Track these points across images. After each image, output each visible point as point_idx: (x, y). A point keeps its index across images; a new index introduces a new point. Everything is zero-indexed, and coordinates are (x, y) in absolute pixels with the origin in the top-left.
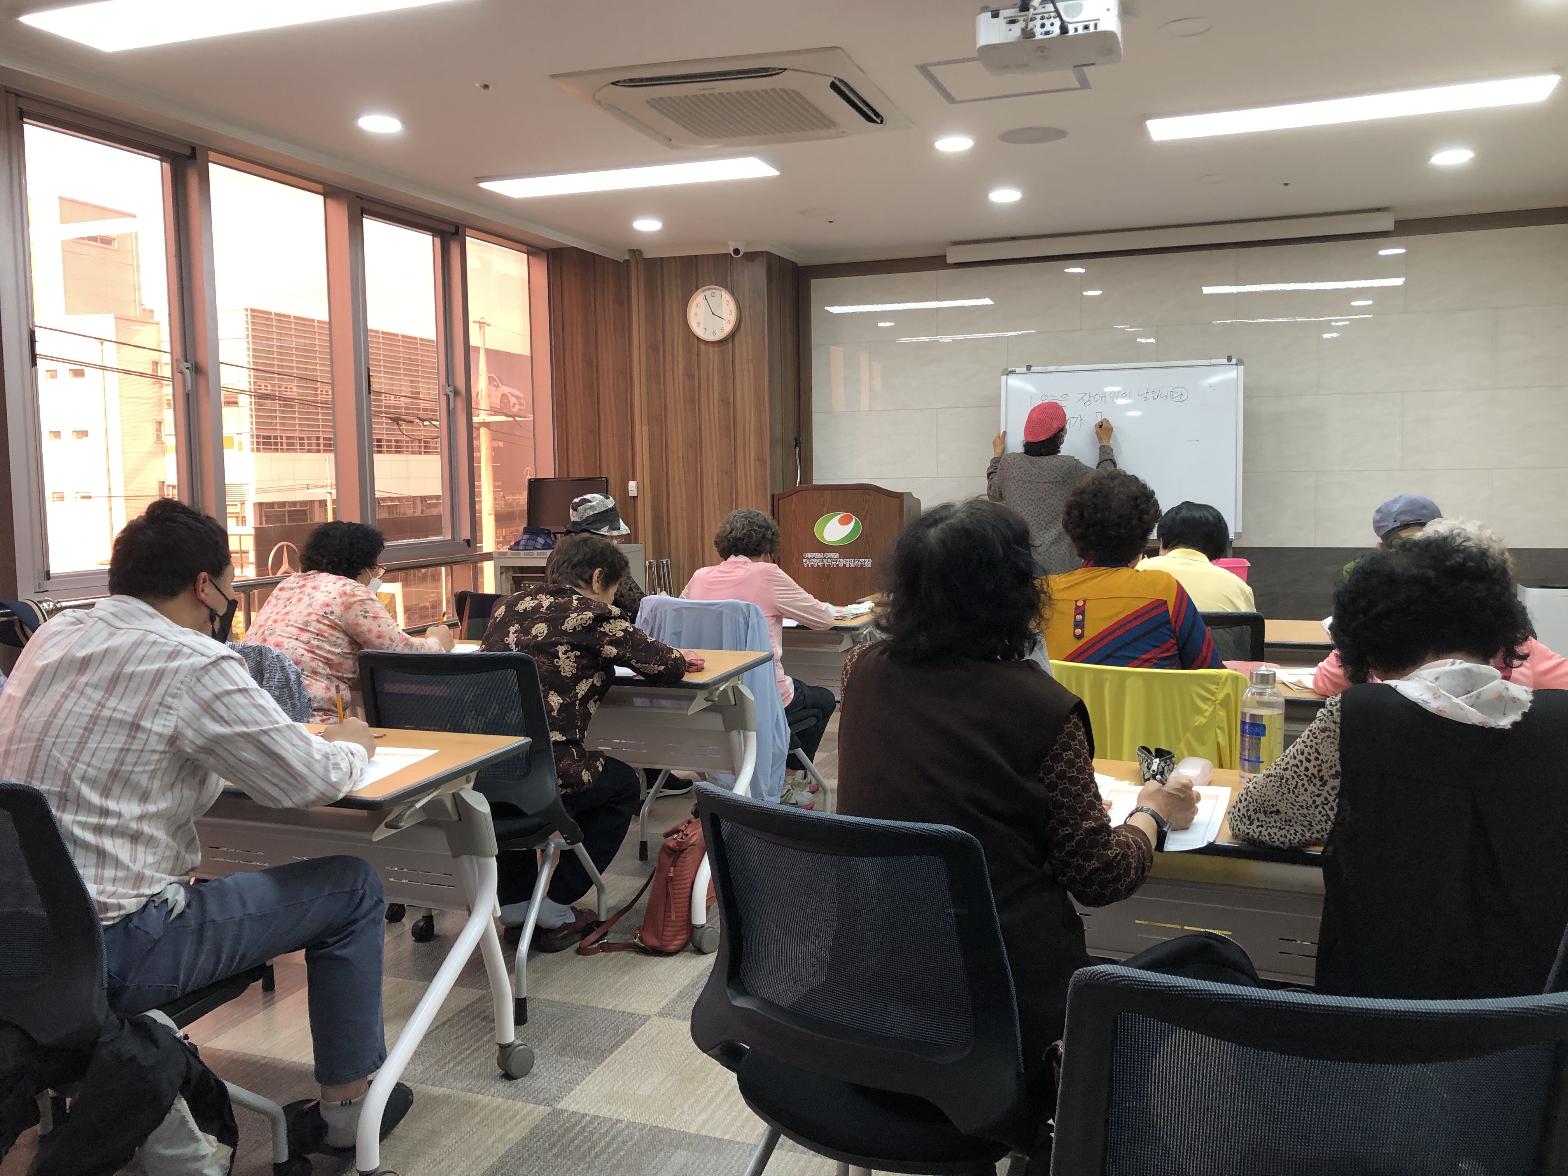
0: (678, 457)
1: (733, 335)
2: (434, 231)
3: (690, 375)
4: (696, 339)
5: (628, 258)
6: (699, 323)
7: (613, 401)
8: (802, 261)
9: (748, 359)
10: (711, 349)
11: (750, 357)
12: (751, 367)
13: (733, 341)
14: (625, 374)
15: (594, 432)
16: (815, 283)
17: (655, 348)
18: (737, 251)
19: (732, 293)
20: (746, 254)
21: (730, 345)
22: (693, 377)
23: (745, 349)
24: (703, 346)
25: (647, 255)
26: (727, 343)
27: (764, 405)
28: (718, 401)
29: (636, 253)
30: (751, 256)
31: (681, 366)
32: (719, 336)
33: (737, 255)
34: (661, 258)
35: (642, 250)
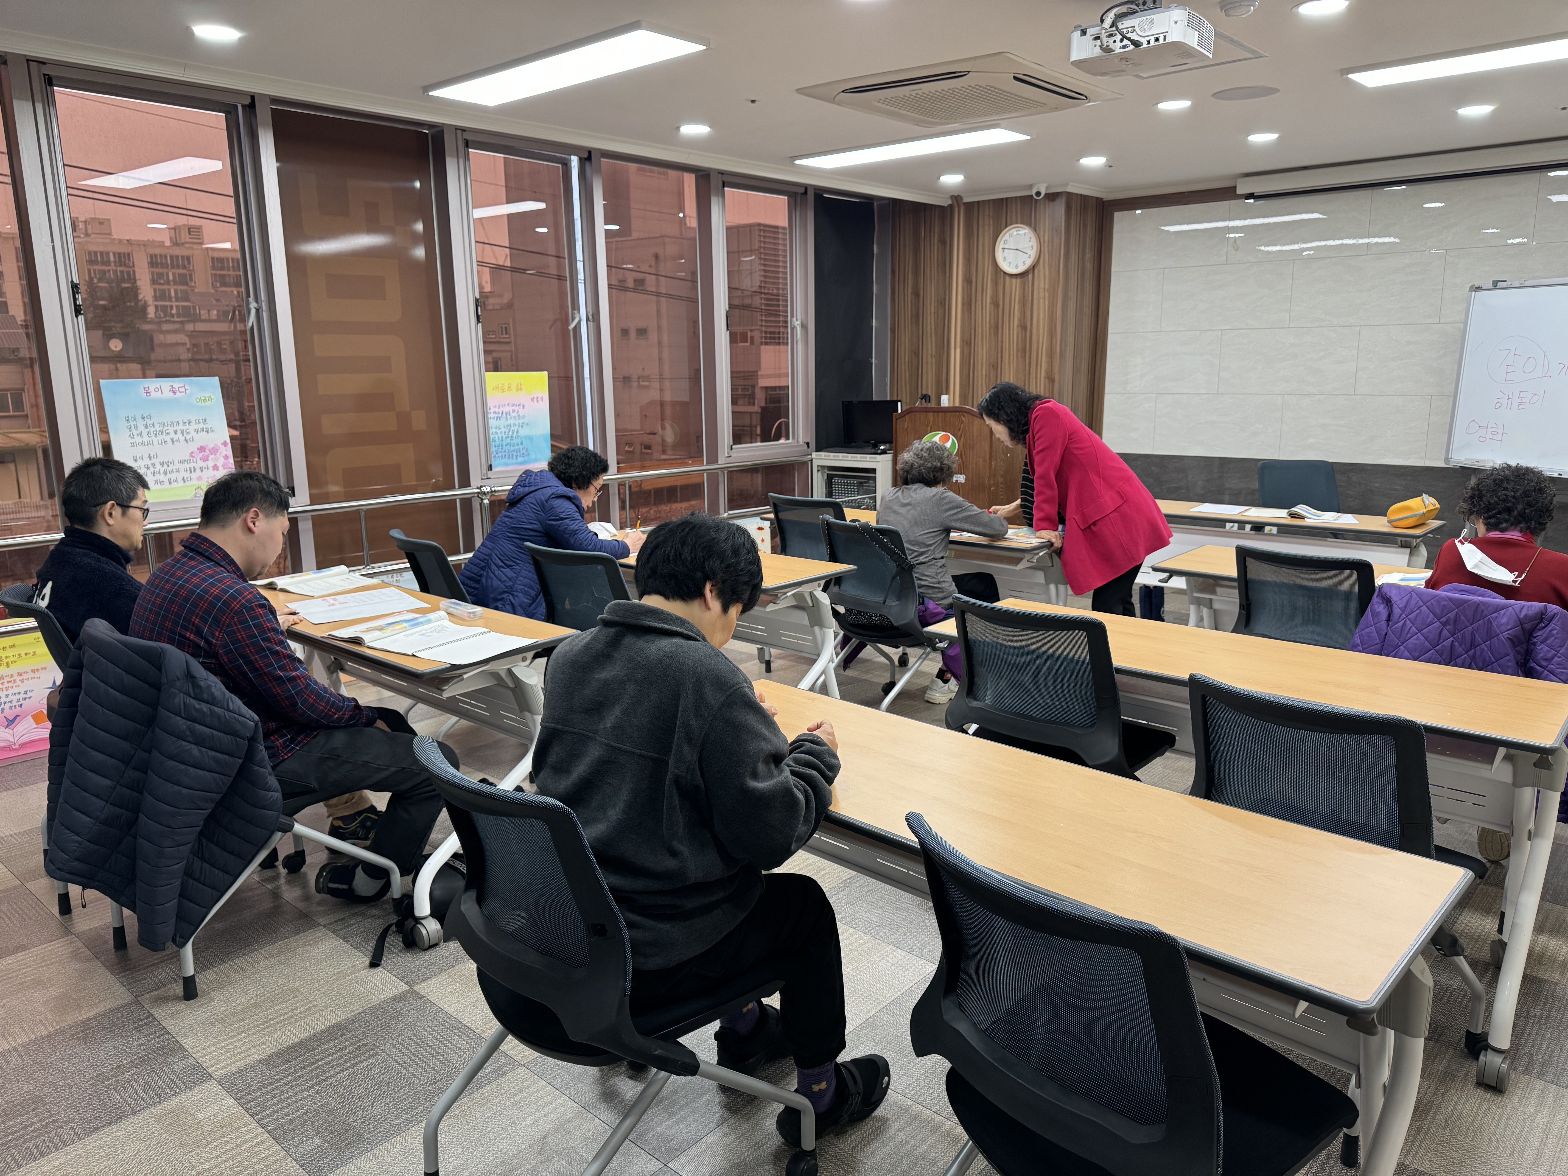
0: (982, 376)
1: (1033, 268)
2: (788, 193)
3: (995, 304)
4: (1002, 273)
5: (950, 202)
6: (1005, 258)
7: (933, 327)
8: (1107, 196)
9: (1045, 288)
10: (1014, 280)
11: (1047, 287)
12: (1047, 295)
13: (1033, 272)
14: (944, 303)
15: (916, 353)
16: (1118, 215)
17: (968, 281)
18: (1038, 194)
19: (1035, 231)
20: (1047, 195)
21: (1030, 276)
22: (998, 306)
23: (1042, 282)
24: (1007, 278)
25: (966, 200)
26: (1028, 275)
28: (1018, 326)
29: (957, 198)
30: (1052, 197)
31: (989, 296)
32: (1021, 269)
33: (1039, 196)
34: (978, 202)
35: (962, 195)
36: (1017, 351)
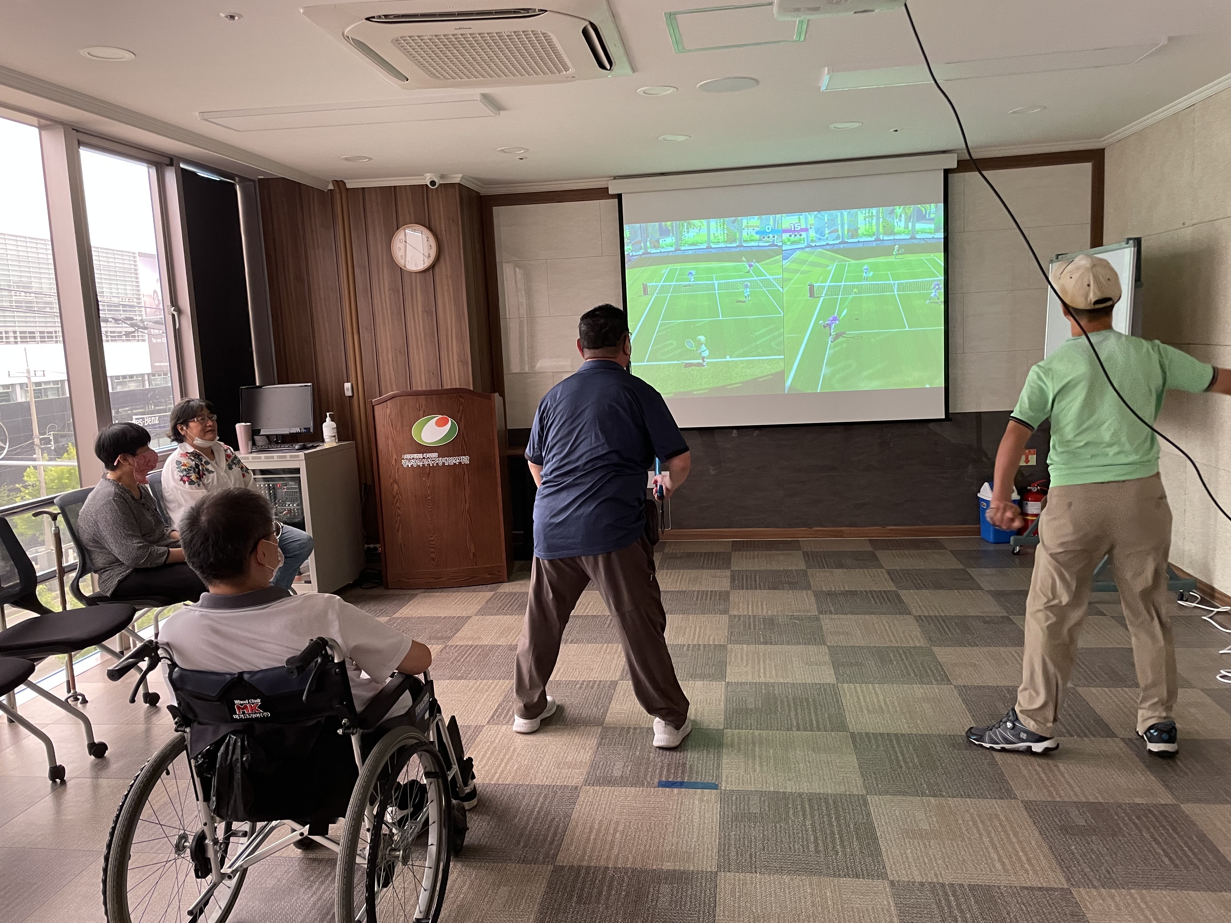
0: (388, 361)
1: (433, 266)
2: (150, 162)
4: (399, 269)
5: (331, 187)
6: (402, 256)
8: (483, 192)
10: (414, 278)
12: (450, 282)
13: (434, 271)
16: (495, 209)
18: (433, 183)
19: (431, 230)
20: (441, 185)
21: (431, 275)
22: (399, 292)
23: (444, 276)
24: (406, 276)
25: (350, 185)
26: (428, 274)
27: (464, 315)
29: (340, 184)
30: (445, 187)
32: (421, 267)
33: (433, 186)
34: (363, 188)
35: (345, 181)
36: (425, 336)
